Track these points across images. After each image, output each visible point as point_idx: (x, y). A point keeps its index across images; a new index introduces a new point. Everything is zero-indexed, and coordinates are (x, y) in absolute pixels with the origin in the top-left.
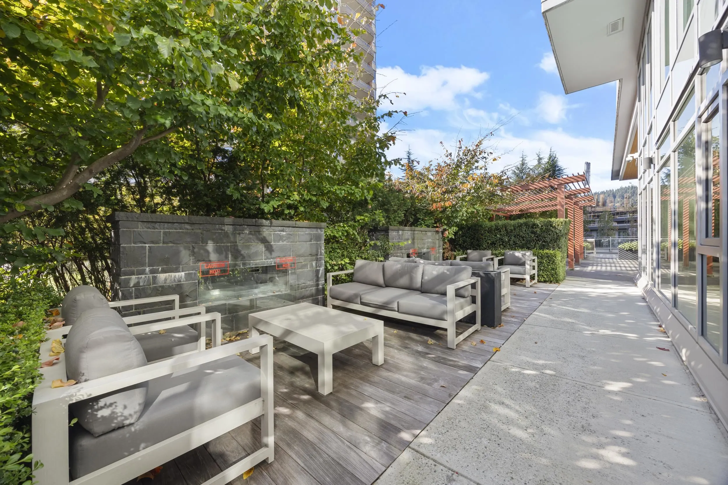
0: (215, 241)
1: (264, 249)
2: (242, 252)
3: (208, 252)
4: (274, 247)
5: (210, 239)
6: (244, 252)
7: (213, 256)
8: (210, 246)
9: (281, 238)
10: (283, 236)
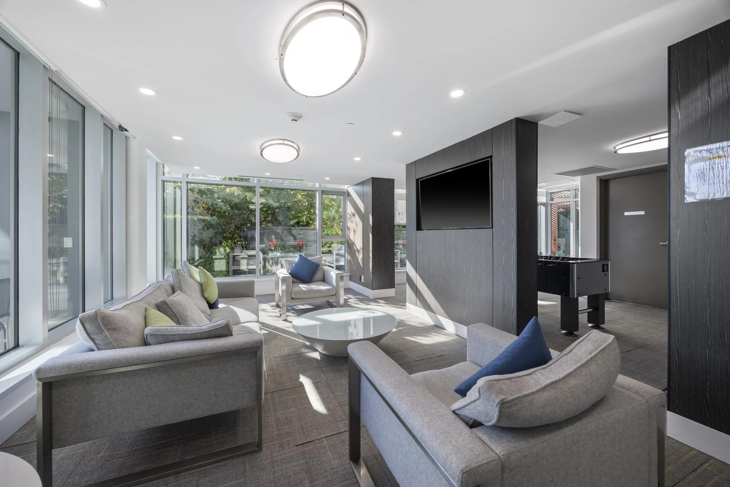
0: (275, 235)
1: (292, 238)
2: (284, 239)
3: (272, 238)
4: (297, 237)
5: (273, 234)
6: (285, 239)
7: (274, 240)
8: (273, 237)
9: (300, 234)
10: (301, 233)
